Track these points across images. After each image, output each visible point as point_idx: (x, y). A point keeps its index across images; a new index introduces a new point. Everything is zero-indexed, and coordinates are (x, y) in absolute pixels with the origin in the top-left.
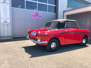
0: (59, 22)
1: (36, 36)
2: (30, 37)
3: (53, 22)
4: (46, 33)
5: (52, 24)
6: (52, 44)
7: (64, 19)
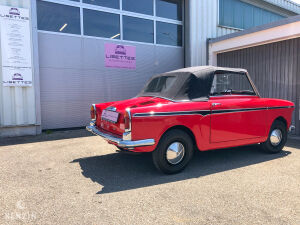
0: (192, 75)
1: (118, 123)
2: (97, 125)
3: (172, 76)
4: (152, 112)
5: (171, 84)
6: (171, 147)
7: (207, 64)
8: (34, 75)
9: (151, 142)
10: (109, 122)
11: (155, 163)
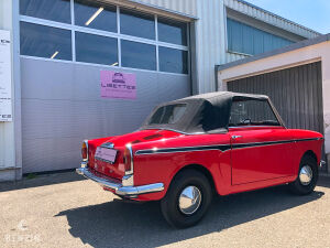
0: (206, 103)
1: (116, 163)
2: (90, 167)
3: (180, 105)
4: (155, 149)
5: (179, 114)
6: (184, 192)
8: (15, 108)
9: (159, 187)
10: (105, 163)
11: (165, 214)
